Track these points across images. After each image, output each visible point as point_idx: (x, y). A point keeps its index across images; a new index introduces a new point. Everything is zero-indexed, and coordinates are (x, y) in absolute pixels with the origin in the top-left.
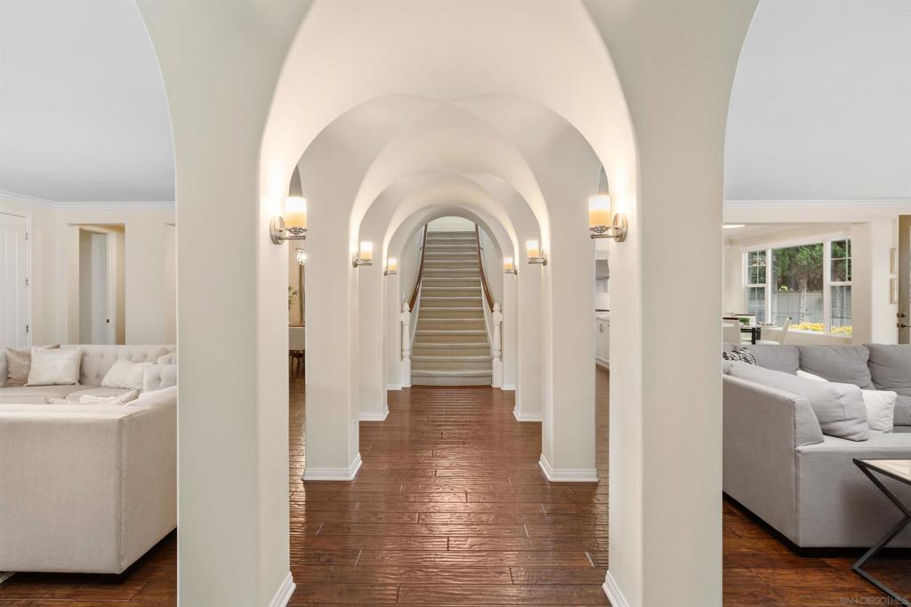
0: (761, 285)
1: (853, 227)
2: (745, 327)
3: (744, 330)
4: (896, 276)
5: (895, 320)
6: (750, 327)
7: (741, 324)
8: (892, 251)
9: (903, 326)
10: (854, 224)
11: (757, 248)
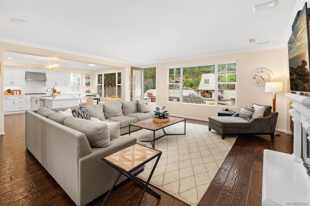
0: (101, 85)
1: (122, 69)
2: (95, 98)
3: (94, 99)
4: (130, 83)
5: (130, 94)
6: (96, 98)
7: (94, 97)
8: (130, 76)
9: (131, 96)
10: (122, 68)
11: (100, 73)
